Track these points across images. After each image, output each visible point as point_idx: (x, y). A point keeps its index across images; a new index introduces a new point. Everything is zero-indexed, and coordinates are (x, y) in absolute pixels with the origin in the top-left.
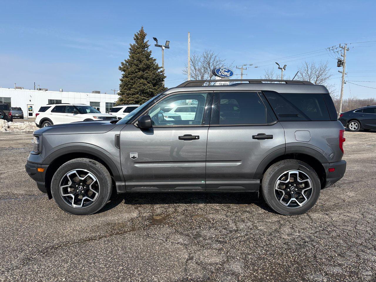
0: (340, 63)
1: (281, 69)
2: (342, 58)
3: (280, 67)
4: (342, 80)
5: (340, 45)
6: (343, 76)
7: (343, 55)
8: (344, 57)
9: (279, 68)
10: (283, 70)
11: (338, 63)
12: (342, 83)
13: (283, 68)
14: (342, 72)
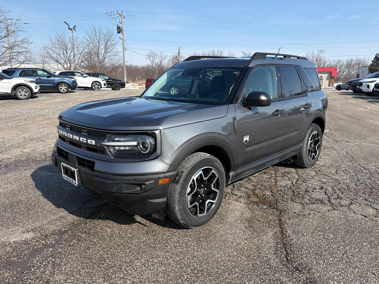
0: (119, 30)
1: (71, 30)
2: (120, 26)
3: (70, 27)
4: (123, 47)
5: (117, 12)
6: (123, 43)
7: (121, 22)
8: (122, 24)
9: (69, 29)
10: (74, 31)
11: (117, 30)
12: (123, 50)
13: (72, 28)
14: (122, 39)
